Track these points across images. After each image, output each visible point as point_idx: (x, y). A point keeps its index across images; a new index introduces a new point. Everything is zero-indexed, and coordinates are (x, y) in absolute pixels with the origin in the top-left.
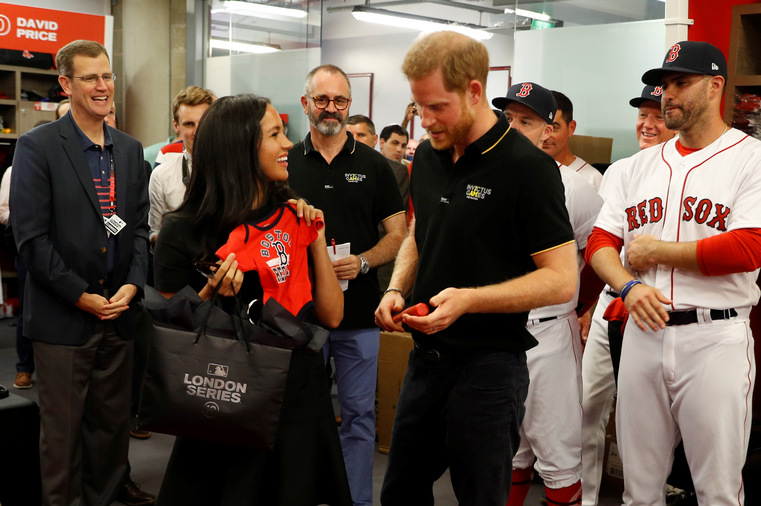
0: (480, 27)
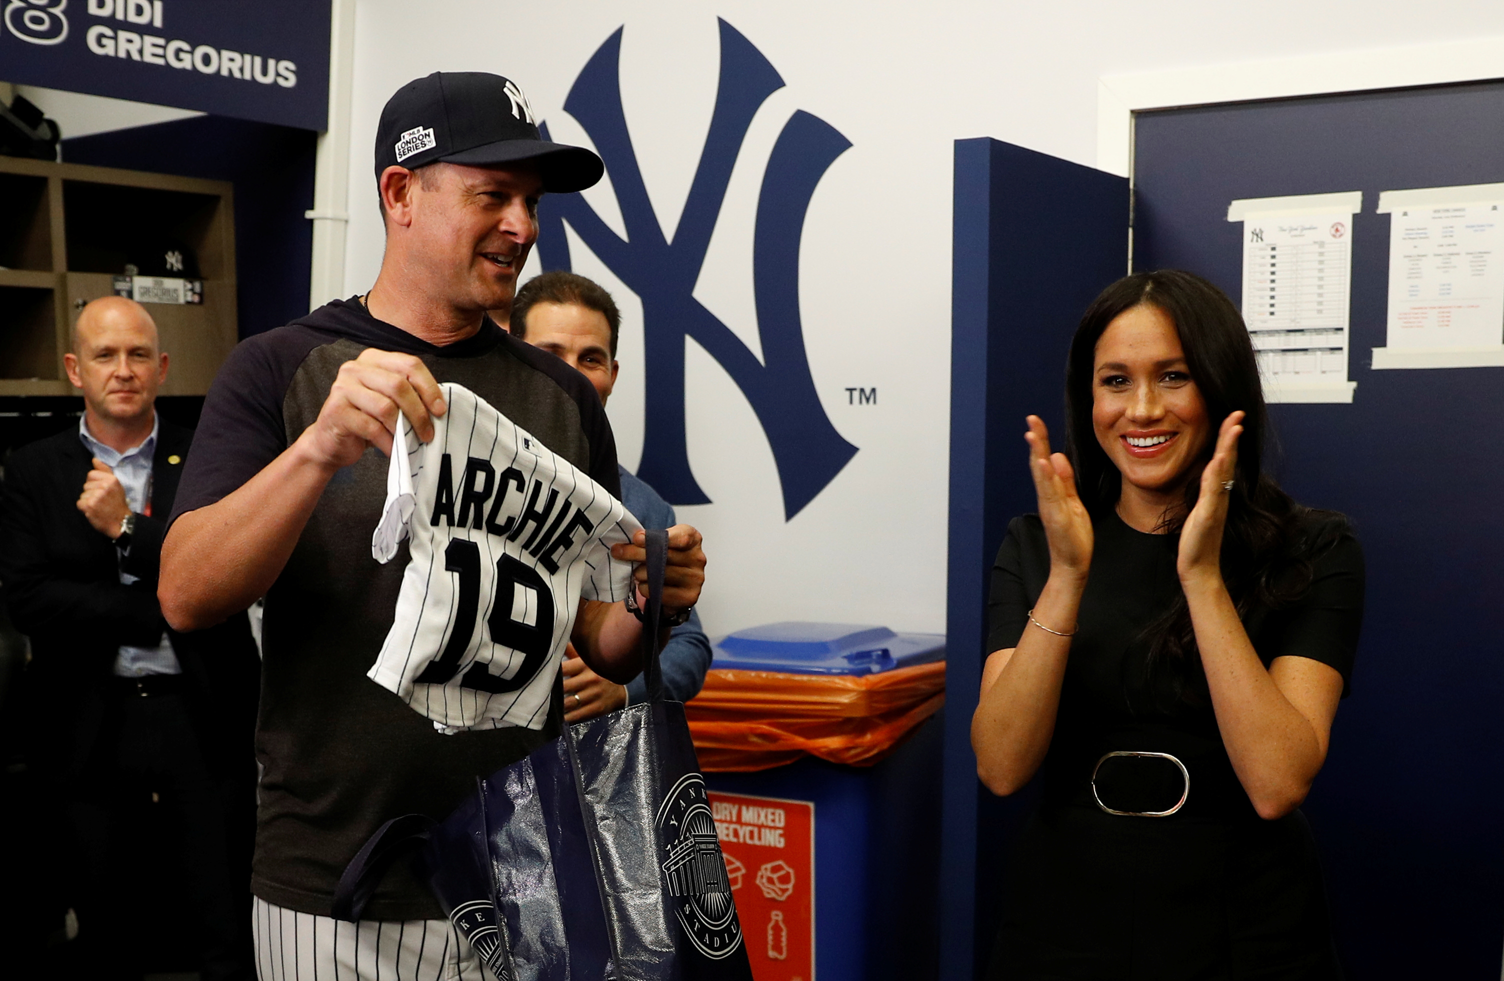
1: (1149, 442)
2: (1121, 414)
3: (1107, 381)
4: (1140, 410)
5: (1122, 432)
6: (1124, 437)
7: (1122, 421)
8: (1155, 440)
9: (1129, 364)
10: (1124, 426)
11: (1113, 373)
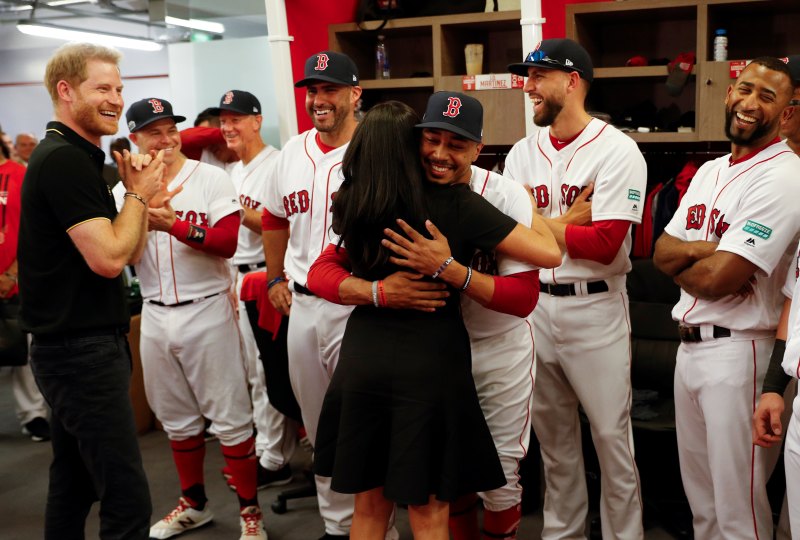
0: (149, 39)
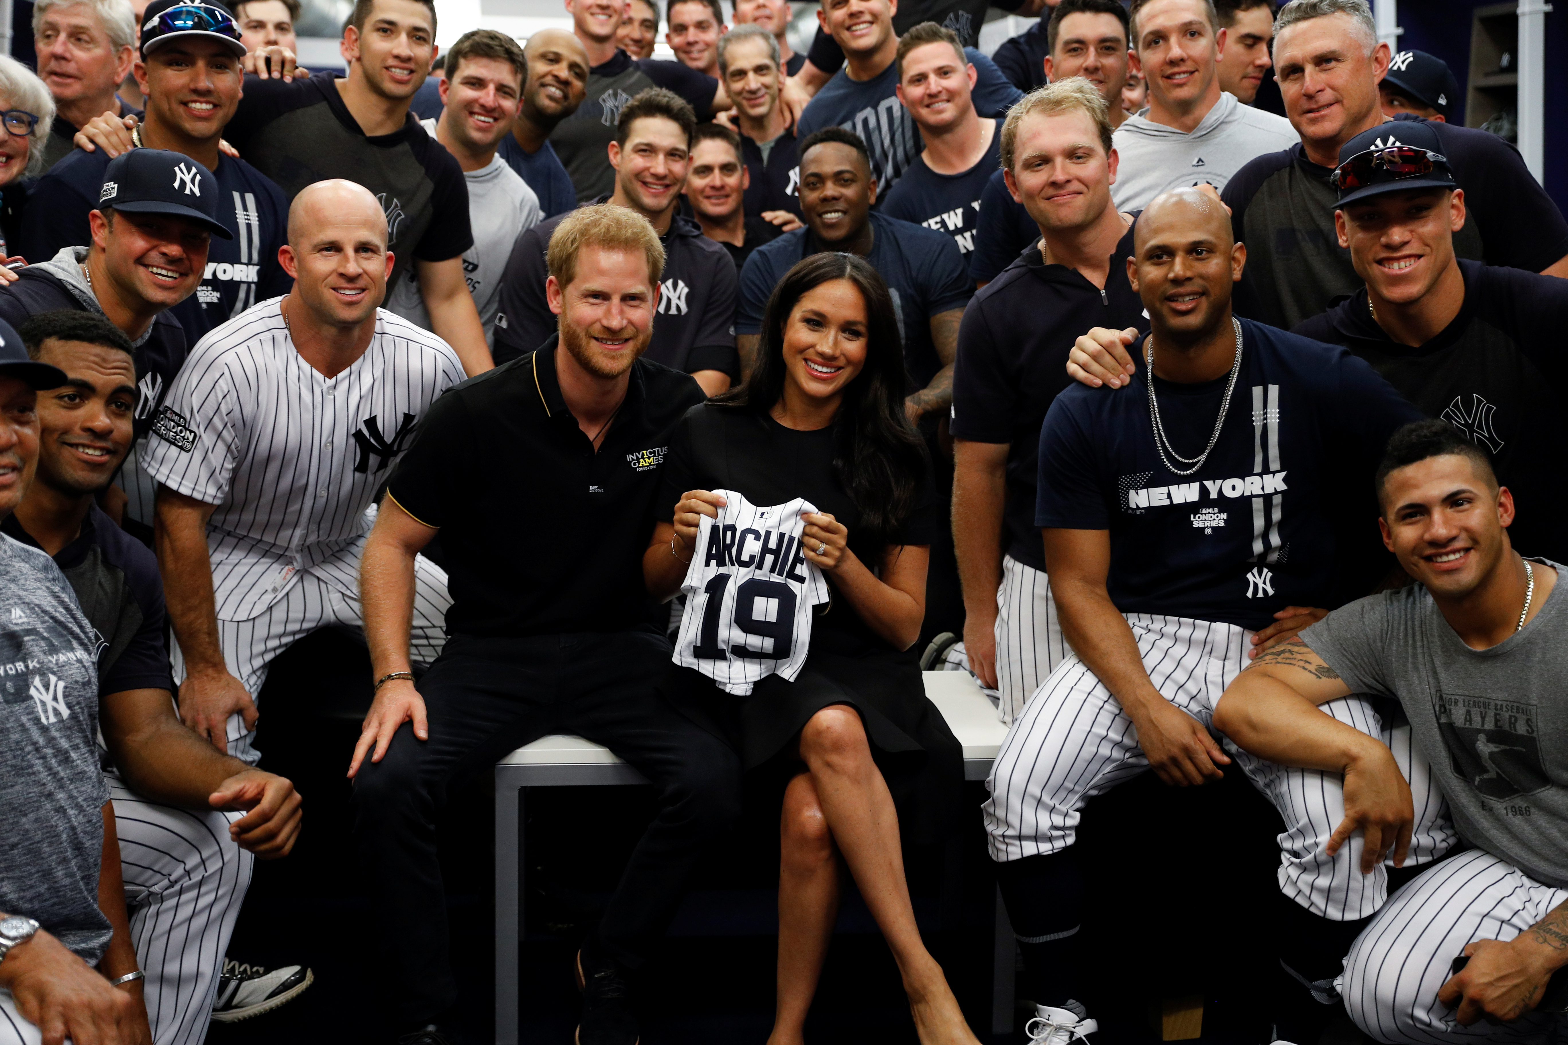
1: (825, 370)
2: (812, 346)
3: (807, 321)
4: (826, 347)
5: (807, 357)
6: (806, 360)
7: (811, 351)
8: (829, 370)
9: (829, 316)
10: (810, 353)
11: (815, 318)
